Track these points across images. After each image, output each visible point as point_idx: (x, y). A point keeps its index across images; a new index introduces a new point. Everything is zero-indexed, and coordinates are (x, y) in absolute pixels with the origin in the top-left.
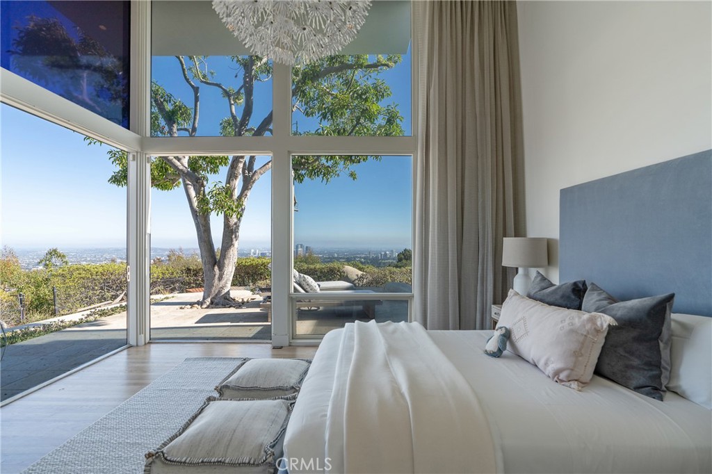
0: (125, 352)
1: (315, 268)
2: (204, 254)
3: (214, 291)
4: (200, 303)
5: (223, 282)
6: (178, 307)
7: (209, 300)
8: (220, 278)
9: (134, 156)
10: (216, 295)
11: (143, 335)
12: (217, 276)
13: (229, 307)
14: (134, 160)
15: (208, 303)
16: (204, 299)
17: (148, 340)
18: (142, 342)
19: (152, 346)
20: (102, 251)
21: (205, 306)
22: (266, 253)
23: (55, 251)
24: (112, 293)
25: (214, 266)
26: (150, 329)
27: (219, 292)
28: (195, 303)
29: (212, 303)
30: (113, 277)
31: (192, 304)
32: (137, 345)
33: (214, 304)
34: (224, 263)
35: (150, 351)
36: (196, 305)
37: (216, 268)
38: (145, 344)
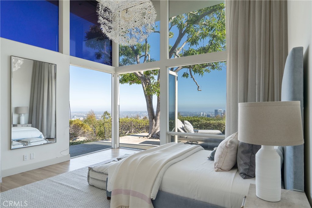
0: (111, 149)
1: (210, 123)
2: (149, 114)
3: (153, 131)
4: (147, 136)
5: (157, 127)
6: (138, 137)
7: (151, 135)
8: (156, 125)
9: (113, 75)
10: (154, 133)
11: (116, 145)
12: (154, 124)
13: (158, 139)
14: (113, 77)
15: (150, 137)
16: (149, 134)
17: (118, 147)
18: (116, 147)
19: (120, 149)
20: (130, 113)
21: (148, 138)
22: (210, 115)
23: (106, 112)
24: (125, 131)
25: (153, 119)
26: (119, 143)
27: (155, 132)
28: (145, 136)
29: (152, 136)
30: (125, 124)
31: (144, 136)
32: (114, 148)
33: (152, 137)
34: (157, 118)
35: (119, 151)
36: (146, 137)
37: (154, 120)
38: (117, 148)
